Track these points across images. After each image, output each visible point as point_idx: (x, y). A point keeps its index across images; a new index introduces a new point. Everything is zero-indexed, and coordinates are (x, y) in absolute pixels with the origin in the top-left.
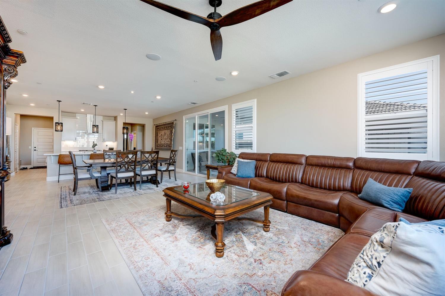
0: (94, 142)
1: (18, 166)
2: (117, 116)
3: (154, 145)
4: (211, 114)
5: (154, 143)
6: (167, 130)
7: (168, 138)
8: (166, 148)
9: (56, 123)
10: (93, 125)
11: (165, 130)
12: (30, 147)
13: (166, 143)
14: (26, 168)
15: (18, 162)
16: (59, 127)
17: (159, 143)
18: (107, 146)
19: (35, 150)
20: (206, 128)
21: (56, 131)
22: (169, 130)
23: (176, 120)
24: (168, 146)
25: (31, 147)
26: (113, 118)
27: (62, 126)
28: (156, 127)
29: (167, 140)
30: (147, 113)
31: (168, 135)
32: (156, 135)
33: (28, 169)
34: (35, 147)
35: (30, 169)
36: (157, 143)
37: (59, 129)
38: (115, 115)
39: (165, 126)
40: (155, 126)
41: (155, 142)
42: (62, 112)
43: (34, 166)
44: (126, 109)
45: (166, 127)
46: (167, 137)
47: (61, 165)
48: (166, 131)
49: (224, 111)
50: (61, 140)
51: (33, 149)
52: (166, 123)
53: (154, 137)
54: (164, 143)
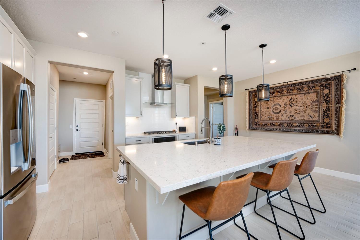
2: (197, 76)
6: (305, 94)
7: (305, 110)
8: (296, 128)
11: (291, 95)
12: (71, 126)
13: (297, 119)
15: (55, 154)
19: (77, 130)
22: (313, 95)
23: (354, 69)
24: (306, 125)
25: (73, 126)
26: (183, 81)
29: (302, 114)
31: (305, 104)
33: (69, 159)
34: (77, 126)
35: (71, 159)
39: (296, 87)
40: (247, 92)
45: (298, 89)
46: (302, 108)
48: (299, 97)
51: (75, 128)
52: (289, 83)
53: (246, 110)
54: (287, 119)
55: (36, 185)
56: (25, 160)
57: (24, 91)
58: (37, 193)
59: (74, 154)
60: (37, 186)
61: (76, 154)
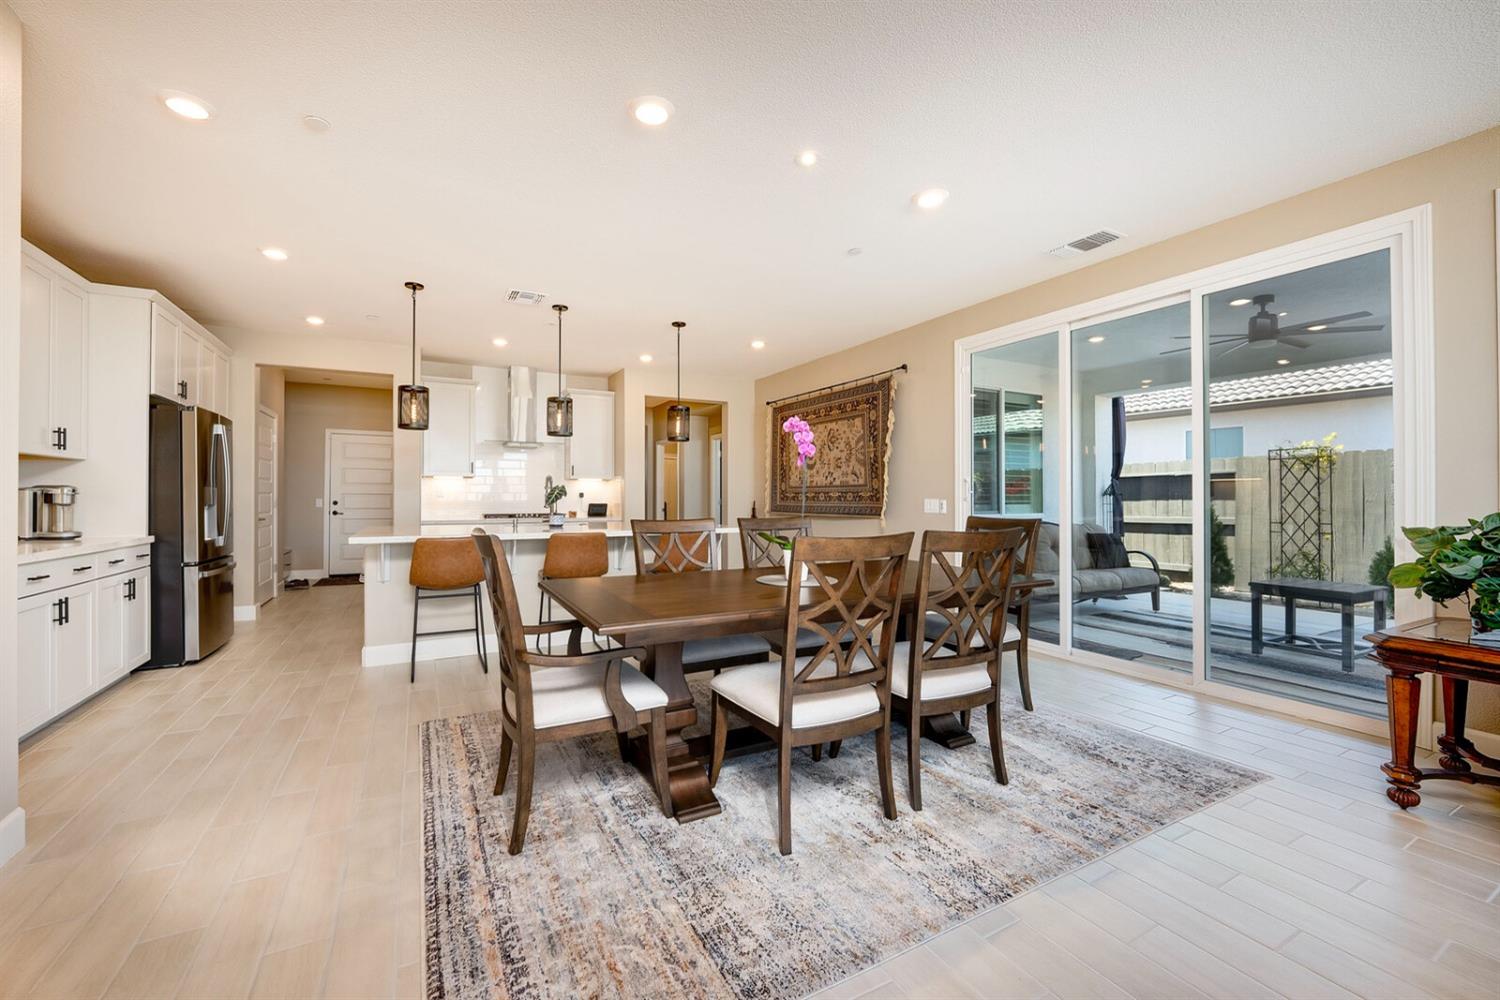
0: (549, 479)
1: (275, 575)
2: (623, 370)
3: (768, 493)
4: (1206, 298)
5: (768, 485)
6: (848, 419)
7: (848, 460)
8: (836, 503)
9: (403, 389)
10: (552, 400)
11: (831, 421)
12: (319, 502)
13: (837, 482)
14: (306, 582)
15: (275, 562)
16: (414, 407)
17: (794, 480)
18: (581, 495)
19: (335, 513)
20: (1006, 408)
21: (402, 426)
22: (858, 422)
23: (904, 367)
24: (850, 496)
25: (323, 502)
26: (605, 381)
27: (426, 401)
28: (776, 411)
29: (844, 468)
30: (758, 345)
31: (848, 444)
32: (774, 446)
33: (311, 583)
34: (335, 503)
35: (315, 585)
36: (782, 481)
37: (414, 416)
38: (611, 368)
39: (836, 402)
40: (770, 409)
41: (774, 480)
42: (424, 358)
43: (332, 573)
44: (684, 324)
45: (839, 408)
46: (844, 455)
47: (422, 593)
48: (841, 427)
49: (1389, 249)
50: (418, 474)
51: (328, 508)
52: (835, 389)
53: (765, 458)
54: (825, 482)
55: (235, 602)
56: (220, 534)
57: (218, 435)
58: (235, 619)
59: (327, 577)
60: (235, 609)
61: (331, 576)
